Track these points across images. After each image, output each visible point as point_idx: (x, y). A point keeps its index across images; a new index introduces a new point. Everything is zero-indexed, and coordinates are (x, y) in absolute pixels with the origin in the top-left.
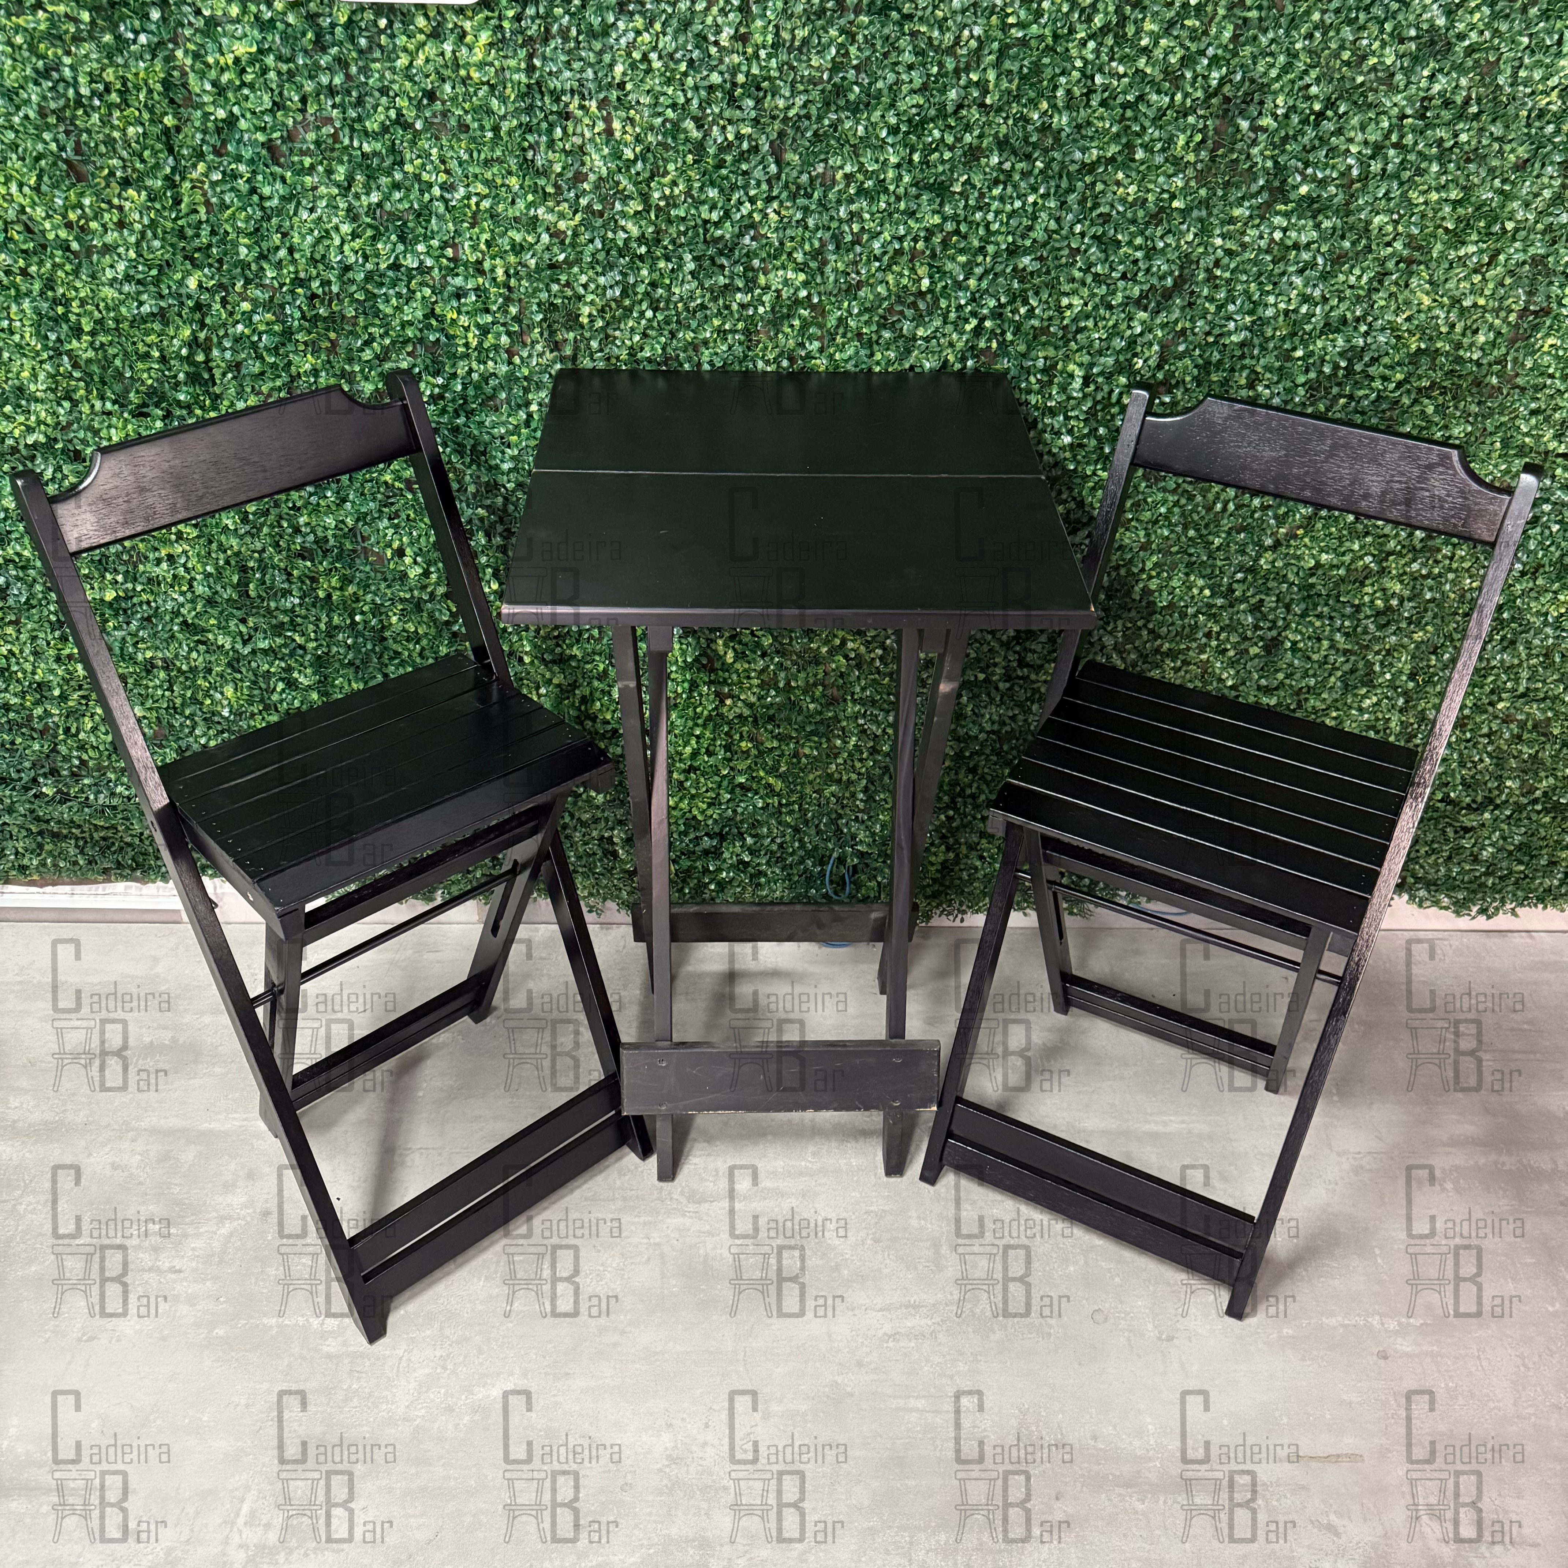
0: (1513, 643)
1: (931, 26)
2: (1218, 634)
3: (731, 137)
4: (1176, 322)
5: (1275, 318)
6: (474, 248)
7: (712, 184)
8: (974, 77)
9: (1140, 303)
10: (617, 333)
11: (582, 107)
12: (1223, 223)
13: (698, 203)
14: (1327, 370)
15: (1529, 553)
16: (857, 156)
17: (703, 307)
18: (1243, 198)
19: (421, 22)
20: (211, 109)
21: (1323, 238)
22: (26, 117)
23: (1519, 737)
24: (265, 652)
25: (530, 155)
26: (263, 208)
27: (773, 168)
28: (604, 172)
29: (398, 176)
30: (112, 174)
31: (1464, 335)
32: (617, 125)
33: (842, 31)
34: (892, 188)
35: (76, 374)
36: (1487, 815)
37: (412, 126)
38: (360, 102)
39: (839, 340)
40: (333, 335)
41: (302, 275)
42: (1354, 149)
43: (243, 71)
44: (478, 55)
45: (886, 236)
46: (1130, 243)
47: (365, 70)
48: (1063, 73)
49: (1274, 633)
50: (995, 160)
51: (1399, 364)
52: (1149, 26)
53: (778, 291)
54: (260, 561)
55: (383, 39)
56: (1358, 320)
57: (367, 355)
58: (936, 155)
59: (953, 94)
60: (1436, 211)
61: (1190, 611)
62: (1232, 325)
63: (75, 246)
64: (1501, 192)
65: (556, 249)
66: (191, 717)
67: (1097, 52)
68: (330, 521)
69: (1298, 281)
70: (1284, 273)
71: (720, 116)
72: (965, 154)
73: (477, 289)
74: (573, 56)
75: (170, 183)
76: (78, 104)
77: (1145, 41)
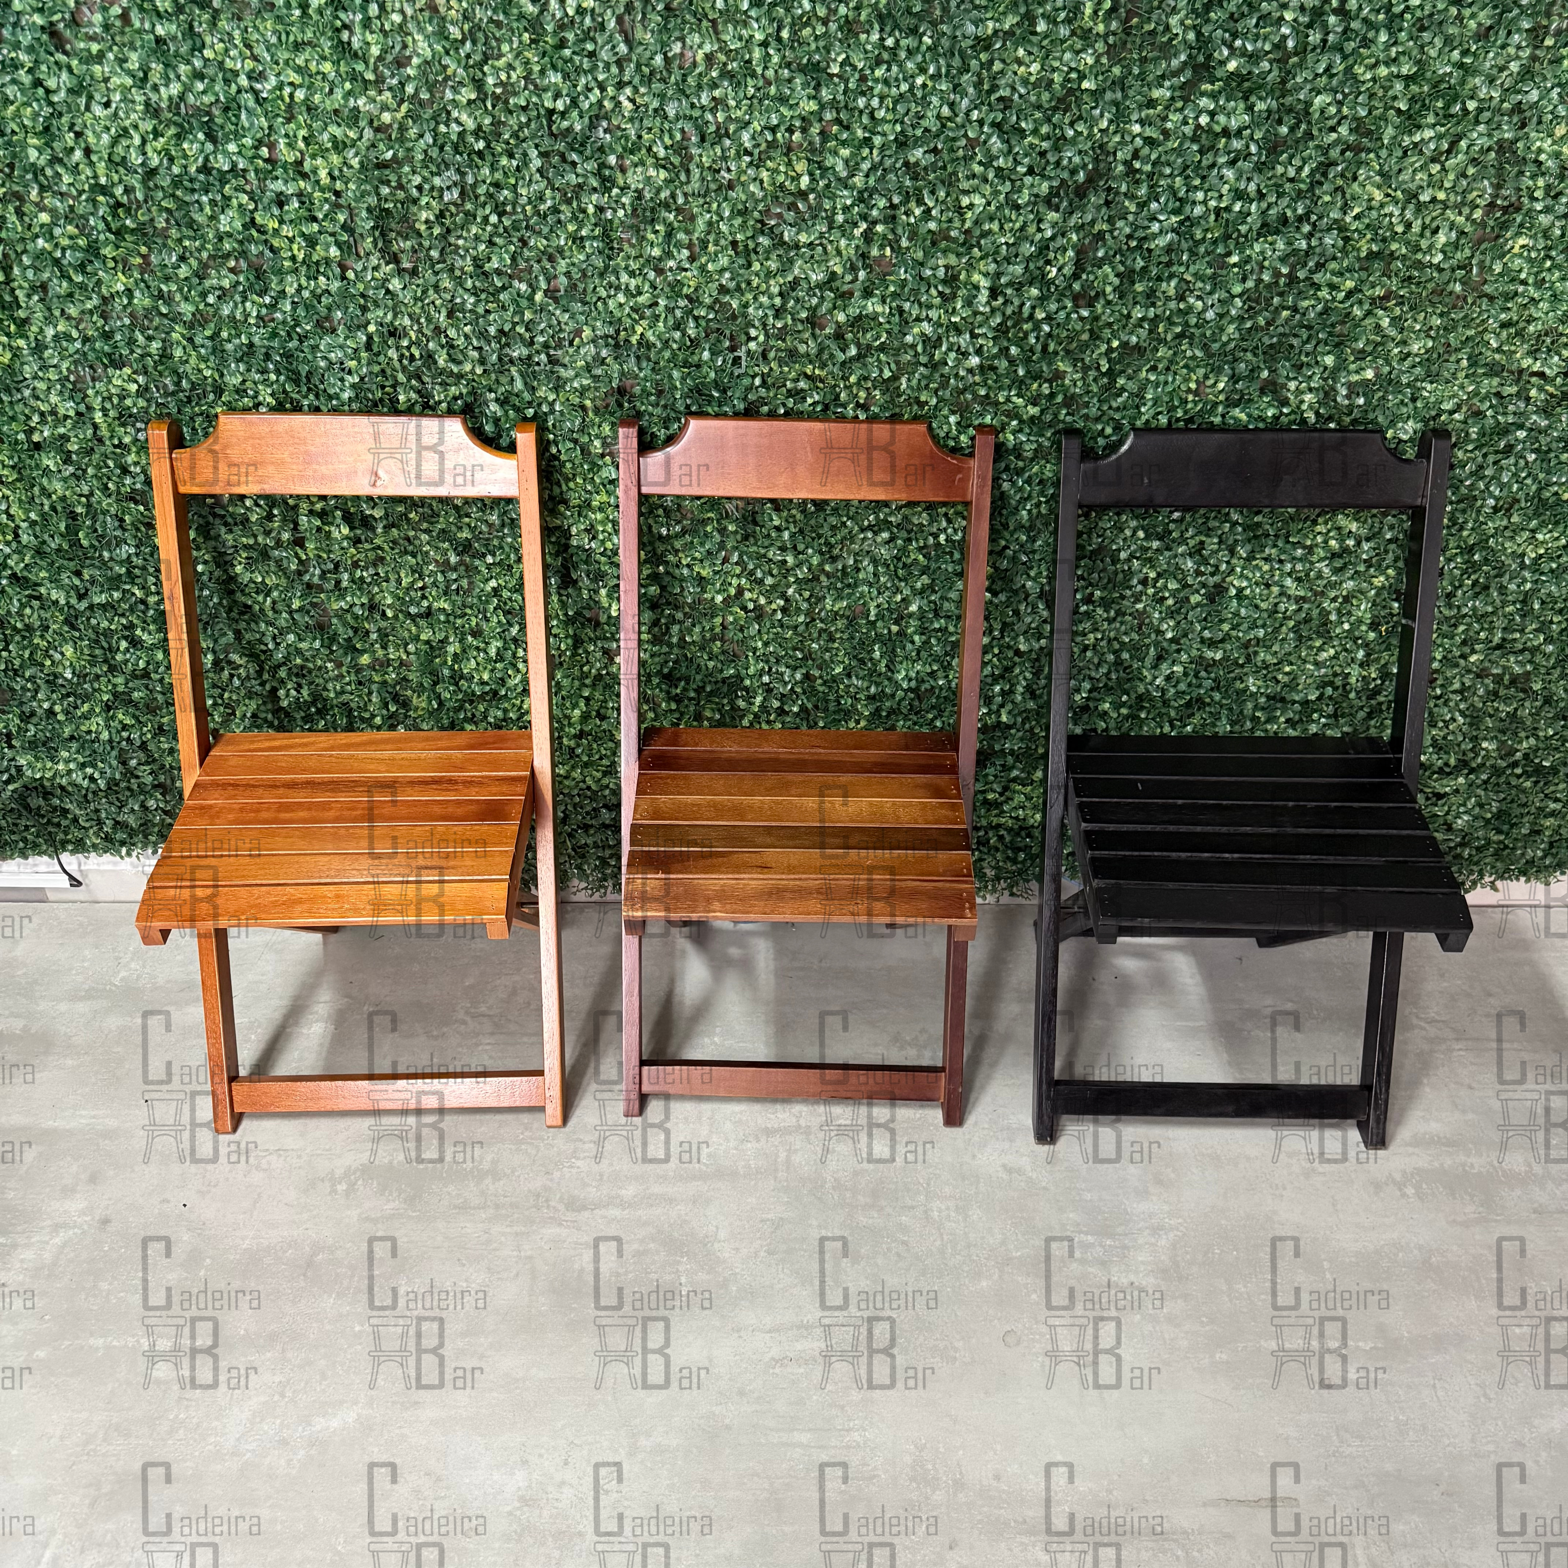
0: (1486, 588)
2: (1156, 580)
3: (571, 12)
4: (1093, 222)
5: (1204, 217)
6: (291, 146)
9: (1049, 202)
10: (461, 242)
12: (1140, 107)
13: (540, 90)
14: (1266, 277)
15: (1502, 486)
16: (717, 33)
17: (555, 210)
18: (1163, 77)
21: (1255, 124)
23: (1496, 694)
24: (104, 607)
25: (345, 36)
26: (51, 104)
27: (623, 48)
28: (428, 54)
29: (198, 63)
31: (1422, 235)
34: (759, 70)
36: (1461, 780)
39: (711, 248)
40: (144, 250)
41: (103, 181)
42: (1289, 16)
45: (756, 126)
49: (1217, 578)
51: (1349, 270)
54: (89, 506)
56: (1300, 219)
57: (183, 271)
60: (1386, 89)
61: (1123, 555)
62: (1155, 227)
64: (1460, 66)
66: (32, 679)
70: (1213, 165)
72: (840, 28)
73: (300, 195)
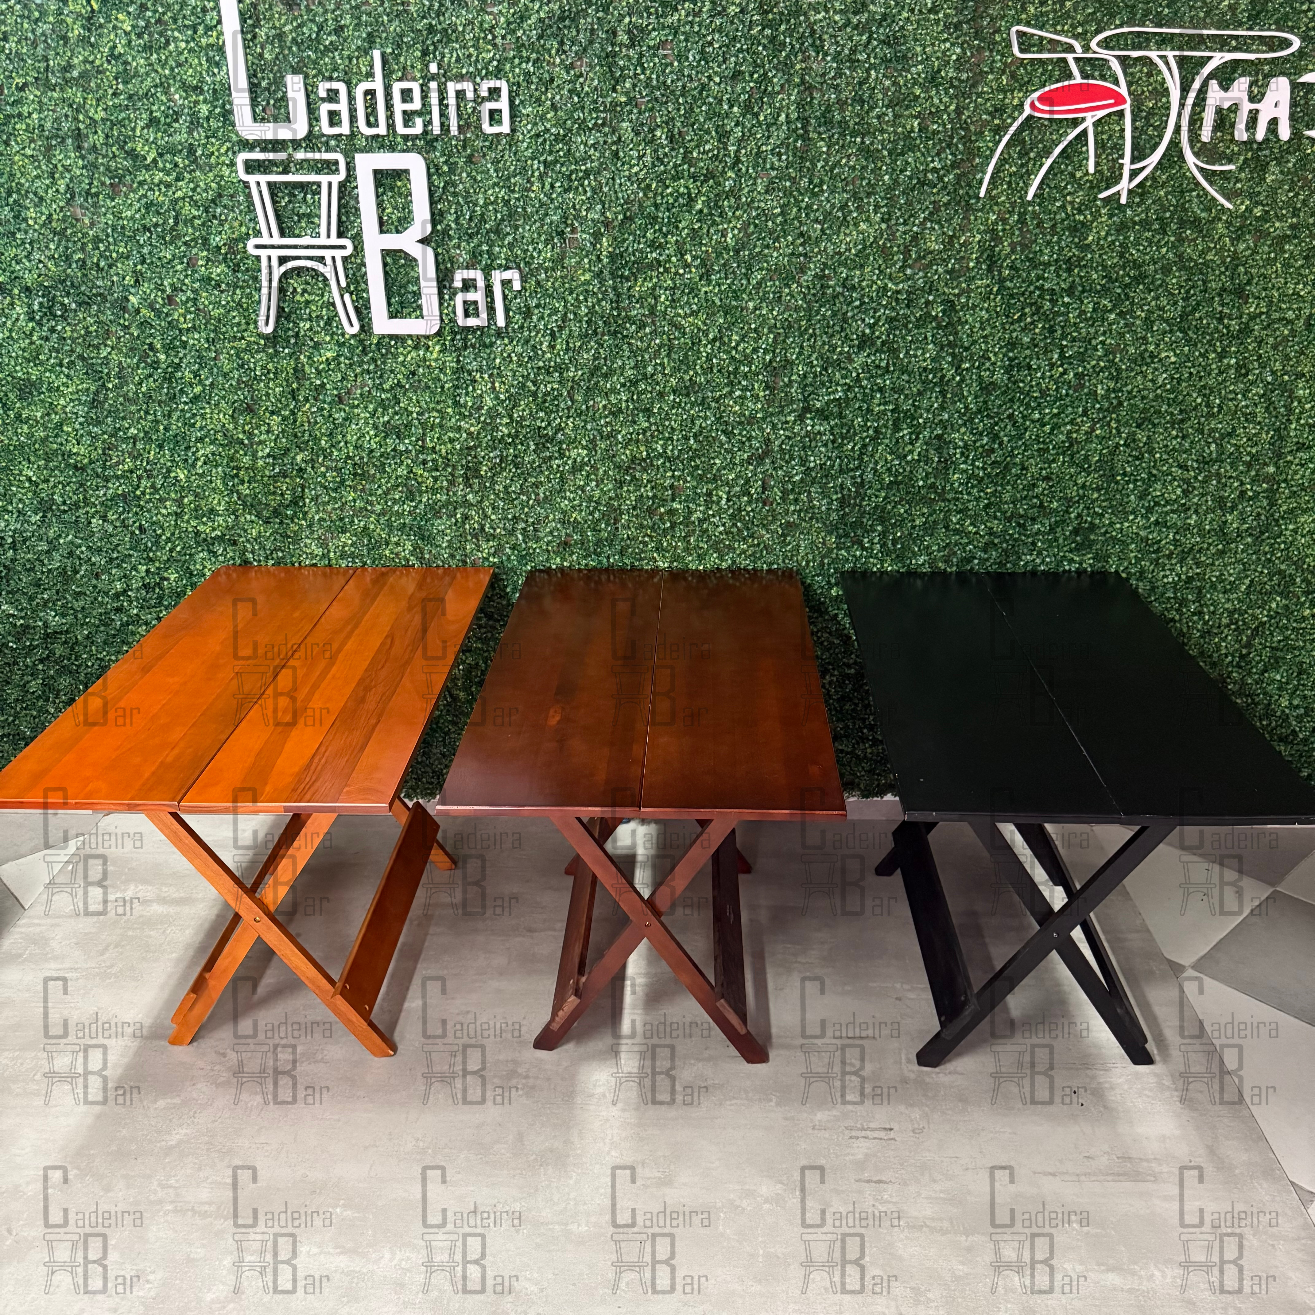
6: (432, 441)
7: (542, 411)
8: (658, 361)
11: (481, 377)
17: (539, 466)
18: (790, 412)
19: (410, 342)
20: (313, 380)
22: (231, 385)
25: (458, 398)
26: (334, 424)
27: (569, 403)
28: (491, 405)
29: (397, 409)
30: (266, 409)
32: (497, 385)
33: (596, 342)
34: (625, 411)
35: (239, 502)
37: (404, 387)
38: (381, 376)
39: (605, 481)
40: (363, 482)
41: (351, 454)
43: (330, 364)
44: (435, 355)
45: (624, 432)
46: (740, 434)
47: (384, 363)
48: (699, 358)
51: (882, 489)
53: (575, 459)
55: (393, 350)
59: (650, 369)
65: (470, 440)
67: (712, 349)
69: (823, 450)
71: (544, 380)
73: (432, 460)
74: (477, 355)
75: (293, 413)
76: (255, 379)
77: (733, 344)
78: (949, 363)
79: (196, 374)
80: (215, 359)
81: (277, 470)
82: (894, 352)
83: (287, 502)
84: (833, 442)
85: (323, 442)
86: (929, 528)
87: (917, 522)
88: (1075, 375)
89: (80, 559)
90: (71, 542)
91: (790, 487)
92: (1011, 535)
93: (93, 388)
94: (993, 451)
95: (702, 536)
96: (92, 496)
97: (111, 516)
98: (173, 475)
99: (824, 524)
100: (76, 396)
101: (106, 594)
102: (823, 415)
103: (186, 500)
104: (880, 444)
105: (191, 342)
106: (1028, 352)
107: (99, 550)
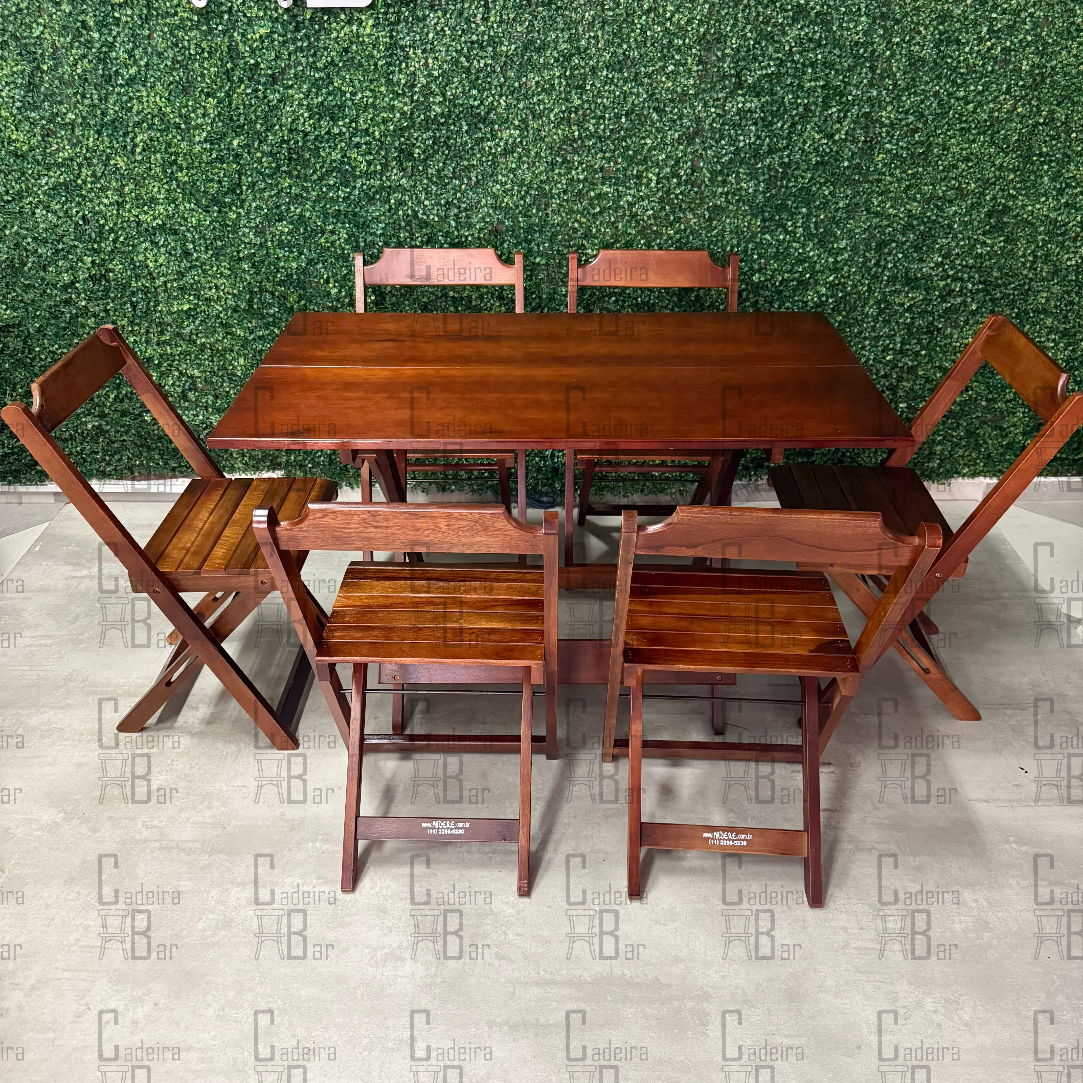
0: (889, 322)
1: (571, 12)
4: (697, 151)
5: (745, 147)
6: (365, 122)
7: (475, 88)
8: (592, 34)
9: (679, 142)
10: (432, 163)
11: (414, 53)
12: (714, 101)
13: (468, 97)
14: (773, 173)
15: (889, 270)
16: (540, 73)
17: (472, 148)
18: (722, 89)
19: (343, 17)
20: (247, 59)
22: (166, 65)
23: (902, 377)
24: (260, 338)
25: (391, 76)
27: (502, 80)
28: (425, 82)
29: (331, 88)
30: (202, 91)
32: (430, 61)
33: (530, 15)
34: (557, 88)
35: (179, 190)
37: (337, 65)
38: (314, 55)
39: (537, 164)
40: (299, 168)
41: (286, 138)
42: (771, 63)
43: (263, 42)
44: (368, 30)
45: (556, 110)
46: (671, 112)
47: (318, 40)
48: (633, 31)
50: (605, 73)
51: (809, 170)
52: (670, 8)
53: (507, 140)
54: (260, 287)
55: (326, 25)
57: (315, 177)
58: (577, 72)
59: (583, 42)
62: (724, 151)
63: (183, 126)
64: (844, 82)
65: (403, 121)
66: (223, 376)
67: (646, 20)
68: (294, 265)
69: (753, 128)
71: (477, 55)
72: (590, 71)
73: (366, 143)
74: (410, 30)
75: (228, 95)
76: (190, 59)
77: (668, 15)
78: (880, 36)
79: (130, 54)
80: (149, 37)
81: (214, 156)
82: (826, 24)
83: (225, 189)
84: (763, 119)
85: (258, 126)
86: (851, 210)
87: (841, 205)
88: (1002, 49)
89: (27, 250)
90: (17, 233)
91: (719, 167)
92: (929, 218)
93: (28, 69)
94: (916, 130)
95: (630, 222)
96: (34, 185)
97: (55, 206)
98: (112, 162)
99: (751, 207)
100: (10, 79)
101: (54, 286)
102: (756, 91)
103: (127, 189)
104: (808, 123)
105: (124, 19)
106: (958, 25)
107: (45, 241)
